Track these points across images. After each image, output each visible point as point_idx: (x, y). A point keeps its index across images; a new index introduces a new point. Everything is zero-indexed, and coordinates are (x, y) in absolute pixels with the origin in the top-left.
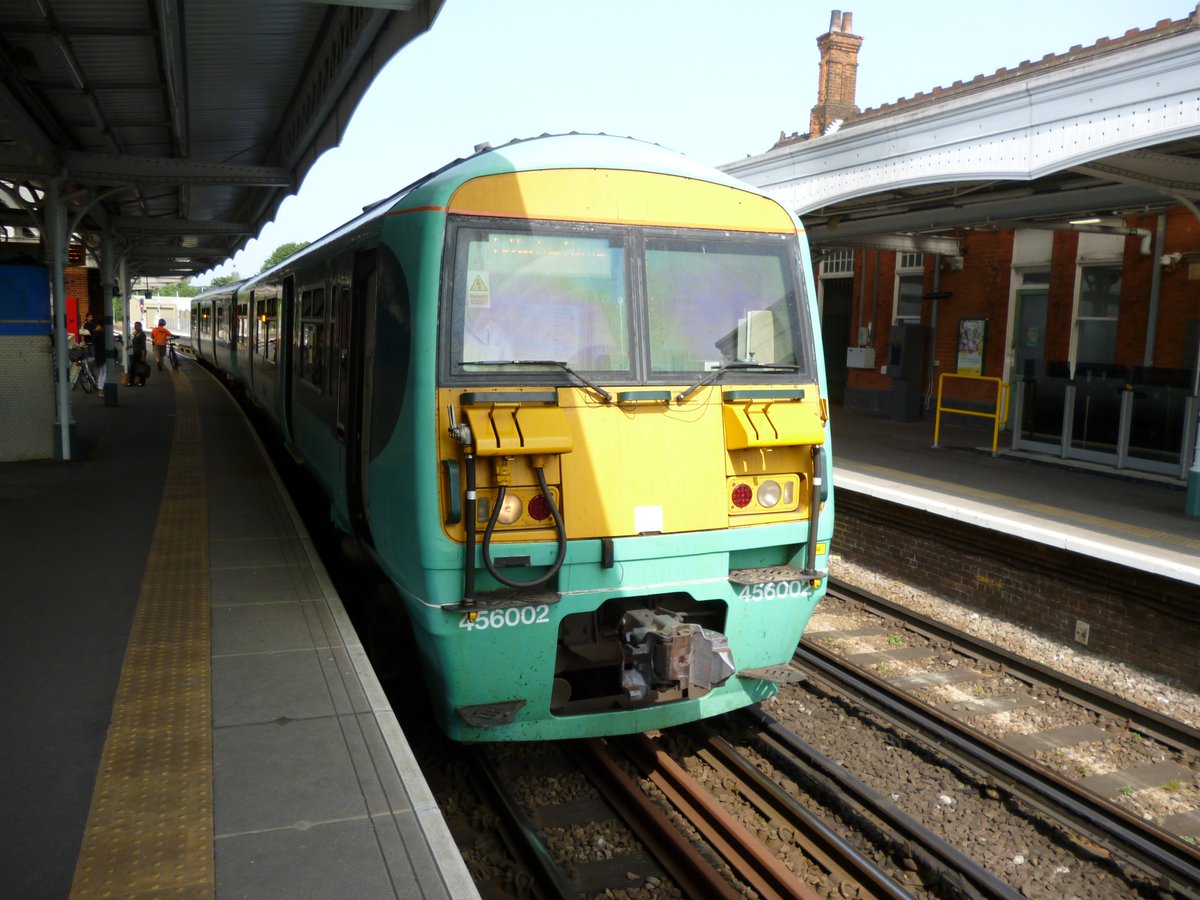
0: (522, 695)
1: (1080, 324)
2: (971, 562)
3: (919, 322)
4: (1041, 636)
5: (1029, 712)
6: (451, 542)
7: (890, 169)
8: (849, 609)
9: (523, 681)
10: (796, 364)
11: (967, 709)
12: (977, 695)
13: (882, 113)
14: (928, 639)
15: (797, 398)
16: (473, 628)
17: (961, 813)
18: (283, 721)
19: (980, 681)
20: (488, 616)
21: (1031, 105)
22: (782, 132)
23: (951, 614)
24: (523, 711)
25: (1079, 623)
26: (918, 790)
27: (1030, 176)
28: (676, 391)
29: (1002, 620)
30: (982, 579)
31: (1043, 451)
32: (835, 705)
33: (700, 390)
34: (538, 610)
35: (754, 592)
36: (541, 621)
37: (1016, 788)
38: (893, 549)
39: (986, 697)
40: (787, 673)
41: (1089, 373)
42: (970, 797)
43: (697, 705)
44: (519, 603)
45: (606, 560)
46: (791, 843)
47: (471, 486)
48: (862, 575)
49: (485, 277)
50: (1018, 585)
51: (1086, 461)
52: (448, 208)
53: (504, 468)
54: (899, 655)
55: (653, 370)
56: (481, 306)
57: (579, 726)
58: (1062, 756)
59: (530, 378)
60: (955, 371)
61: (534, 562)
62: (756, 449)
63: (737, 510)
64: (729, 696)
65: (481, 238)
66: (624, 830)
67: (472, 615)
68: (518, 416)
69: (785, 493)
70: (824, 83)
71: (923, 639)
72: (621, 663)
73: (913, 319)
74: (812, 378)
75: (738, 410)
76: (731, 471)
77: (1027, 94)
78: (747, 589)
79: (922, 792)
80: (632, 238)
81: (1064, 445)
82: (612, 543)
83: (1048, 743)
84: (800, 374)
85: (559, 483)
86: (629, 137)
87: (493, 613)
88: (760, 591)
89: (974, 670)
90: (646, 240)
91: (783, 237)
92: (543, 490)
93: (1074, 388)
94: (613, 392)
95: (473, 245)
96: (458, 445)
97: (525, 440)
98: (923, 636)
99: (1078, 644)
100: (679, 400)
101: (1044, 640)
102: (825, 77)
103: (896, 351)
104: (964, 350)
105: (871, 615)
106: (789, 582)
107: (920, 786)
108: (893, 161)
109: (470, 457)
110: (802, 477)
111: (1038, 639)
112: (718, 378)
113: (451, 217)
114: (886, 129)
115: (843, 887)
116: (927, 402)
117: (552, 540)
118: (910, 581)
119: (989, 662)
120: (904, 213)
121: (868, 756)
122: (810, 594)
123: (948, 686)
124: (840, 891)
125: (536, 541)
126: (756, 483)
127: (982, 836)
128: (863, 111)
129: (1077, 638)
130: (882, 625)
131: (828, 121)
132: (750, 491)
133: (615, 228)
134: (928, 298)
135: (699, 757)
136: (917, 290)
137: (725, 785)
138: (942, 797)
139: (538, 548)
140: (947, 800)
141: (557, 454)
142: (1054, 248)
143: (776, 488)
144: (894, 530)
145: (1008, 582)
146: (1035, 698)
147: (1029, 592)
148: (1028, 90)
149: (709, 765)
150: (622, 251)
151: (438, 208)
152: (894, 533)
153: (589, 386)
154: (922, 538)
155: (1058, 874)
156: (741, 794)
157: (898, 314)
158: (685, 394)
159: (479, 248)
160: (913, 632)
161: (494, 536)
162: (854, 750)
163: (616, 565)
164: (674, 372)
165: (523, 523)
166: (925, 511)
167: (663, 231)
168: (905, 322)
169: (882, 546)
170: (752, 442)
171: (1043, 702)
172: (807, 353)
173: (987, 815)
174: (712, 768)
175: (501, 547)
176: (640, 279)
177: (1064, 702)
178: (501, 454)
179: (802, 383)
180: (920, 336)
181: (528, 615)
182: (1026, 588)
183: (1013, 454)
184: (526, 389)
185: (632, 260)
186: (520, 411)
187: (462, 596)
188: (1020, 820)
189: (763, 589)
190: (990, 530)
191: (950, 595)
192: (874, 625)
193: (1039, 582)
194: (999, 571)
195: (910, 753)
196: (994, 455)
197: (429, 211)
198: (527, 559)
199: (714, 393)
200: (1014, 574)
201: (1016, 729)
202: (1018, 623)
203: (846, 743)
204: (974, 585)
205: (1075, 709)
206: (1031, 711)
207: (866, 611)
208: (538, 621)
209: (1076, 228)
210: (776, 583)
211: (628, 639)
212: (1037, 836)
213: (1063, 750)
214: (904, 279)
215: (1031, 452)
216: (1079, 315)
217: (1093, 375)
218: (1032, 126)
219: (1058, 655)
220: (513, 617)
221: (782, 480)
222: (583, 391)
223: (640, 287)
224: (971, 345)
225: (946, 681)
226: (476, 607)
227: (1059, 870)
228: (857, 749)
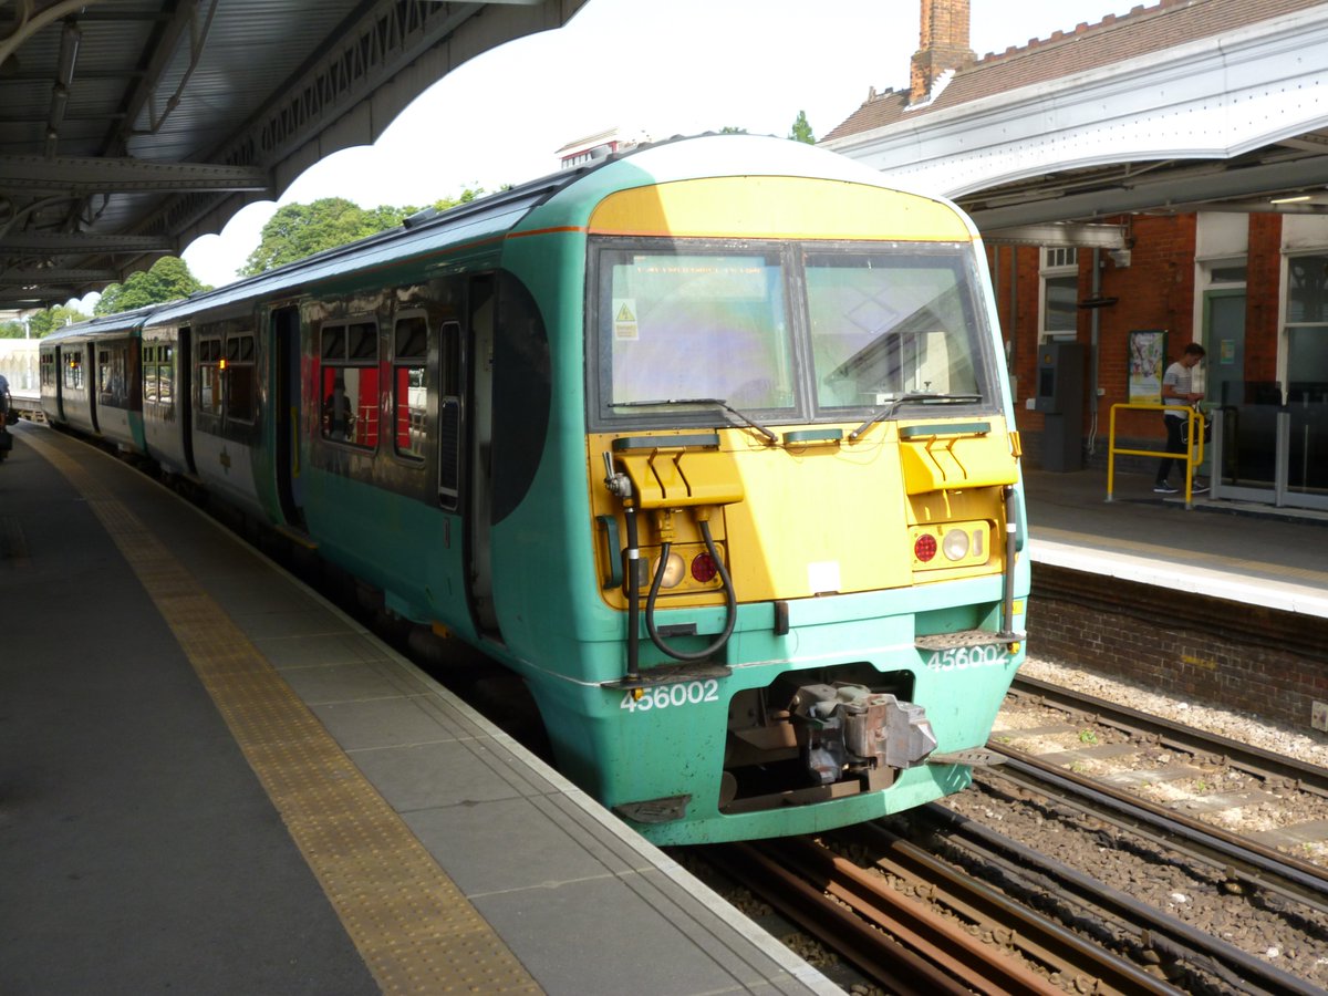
0: (687, 789)
1: (1290, 331)
2: (1174, 639)
3: (1074, 338)
4: (1268, 725)
5: (1264, 807)
6: (610, 610)
7: (1047, 148)
8: (1024, 704)
9: (689, 771)
10: (978, 392)
11: (1189, 807)
12: (1197, 792)
13: (1008, 59)
14: (1129, 734)
15: (982, 432)
16: (636, 708)
17: (1200, 910)
18: (468, 803)
19: (1200, 777)
20: (651, 694)
21: (1225, 66)
22: (872, 88)
23: (1154, 704)
24: (688, 808)
25: (1315, 703)
26: (1145, 890)
27: (1228, 153)
28: (848, 429)
29: (1217, 709)
30: (1189, 659)
31: (1250, 498)
32: (1029, 808)
33: (875, 426)
34: (706, 686)
35: (945, 659)
36: (707, 701)
37: (1260, 878)
38: (1068, 630)
39: (1209, 794)
40: (985, 756)
41: (1306, 396)
42: (1206, 894)
43: (882, 798)
44: (688, 677)
45: (780, 626)
46: (1008, 946)
47: (632, 544)
48: (1032, 665)
49: (631, 304)
50: (1235, 663)
51: (1308, 509)
52: (588, 228)
53: (667, 522)
54: (1096, 753)
55: (820, 406)
56: (627, 339)
57: (751, 824)
58: (1310, 851)
59: (686, 419)
60: (1127, 401)
61: (701, 630)
62: (939, 492)
63: (921, 565)
64: (918, 788)
65: (626, 260)
66: (812, 943)
67: (638, 692)
68: (680, 463)
69: (973, 544)
70: (927, 21)
71: (1122, 735)
72: (808, 742)
73: (1068, 334)
74: (997, 409)
75: (919, 448)
76: (913, 520)
77: (1218, 53)
78: (936, 656)
79: (1150, 892)
80: (791, 254)
81: (1279, 490)
82: (786, 605)
83: (1291, 839)
84: (983, 405)
85: (723, 538)
86: (772, 136)
87: (657, 691)
88: (949, 658)
89: (1190, 766)
90: (805, 255)
91: (957, 246)
92: (709, 546)
93: (1288, 415)
94: (778, 432)
95: (617, 269)
96: (615, 497)
97: (692, 489)
98: (1121, 731)
99: (1316, 730)
100: (851, 439)
101: (1273, 729)
102: (928, 13)
103: (1047, 378)
104: (1137, 373)
105: (1052, 710)
106: (983, 647)
107: (1146, 885)
108: (1051, 136)
109: (631, 510)
110: (992, 525)
111: (1266, 728)
112: (893, 412)
113: (592, 237)
114: (1040, 98)
115: (1078, 982)
116: (1091, 444)
117: (719, 604)
118: (1095, 669)
119: (1208, 755)
120: (1057, 198)
121: (1080, 859)
122: (1007, 661)
123: (1161, 784)
124: (1076, 986)
125: (701, 606)
126: (940, 533)
127: (1226, 931)
128: (981, 57)
129: (1315, 724)
130: (1069, 721)
131: (934, 73)
132: (934, 543)
133: (769, 243)
134: (1085, 306)
135: (879, 867)
136: (1070, 295)
137: (919, 892)
138: (1174, 895)
139: (704, 614)
140: (1181, 898)
141: (720, 505)
142: (1250, 235)
143: (964, 538)
144: (1070, 606)
145: (1222, 660)
146: (1270, 793)
147: (1250, 671)
148: (1220, 49)
149: (894, 875)
150: (780, 270)
151: (576, 229)
152: (1071, 609)
153: (753, 426)
154: (1106, 612)
155: (1319, 965)
156: (938, 902)
157: (1046, 330)
158: (858, 432)
159: (624, 272)
160: (1108, 727)
161: (658, 602)
162: (1062, 853)
163: (790, 630)
164: (844, 407)
165: (686, 586)
166: (1112, 577)
167: (824, 246)
168: (1055, 338)
169: (1054, 627)
170: (938, 484)
171: (1280, 797)
172: (990, 380)
173: (1230, 910)
174: (898, 877)
175: (665, 614)
176: (801, 301)
177: (1306, 794)
178: (666, 505)
179: (986, 414)
180: (1078, 356)
181: (696, 692)
182: (1246, 666)
183: (1213, 504)
184: (683, 432)
185: (791, 280)
186: (683, 457)
187: (623, 671)
188: (1269, 914)
189: (954, 656)
190: (1196, 594)
191: (1148, 683)
192: (1057, 722)
193: (1262, 657)
194: (1210, 647)
195: (1128, 854)
196: (1188, 507)
197: (568, 232)
198: (693, 626)
199: (888, 431)
200: (1230, 650)
201: (1250, 826)
202: (1238, 710)
203: (1051, 846)
204: (1179, 670)
205: (1320, 801)
206: (1266, 805)
207: (1045, 706)
208: (706, 700)
209: (1279, 208)
210: (969, 649)
211: (813, 714)
212: (1291, 930)
213: (1310, 845)
214: (1052, 282)
215: (1236, 501)
216: (1287, 321)
217: (1311, 400)
218: (1227, 93)
219: (1292, 746)
220: (679, 695)
221: (970, 528)
222: (747, 432)
223: (802, 310)
224: (1147, 367)
225: (1158, 779)
226: (639, 681)
227: (1320, 961)
228: (1065, 851)
